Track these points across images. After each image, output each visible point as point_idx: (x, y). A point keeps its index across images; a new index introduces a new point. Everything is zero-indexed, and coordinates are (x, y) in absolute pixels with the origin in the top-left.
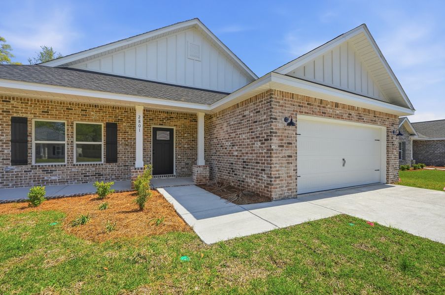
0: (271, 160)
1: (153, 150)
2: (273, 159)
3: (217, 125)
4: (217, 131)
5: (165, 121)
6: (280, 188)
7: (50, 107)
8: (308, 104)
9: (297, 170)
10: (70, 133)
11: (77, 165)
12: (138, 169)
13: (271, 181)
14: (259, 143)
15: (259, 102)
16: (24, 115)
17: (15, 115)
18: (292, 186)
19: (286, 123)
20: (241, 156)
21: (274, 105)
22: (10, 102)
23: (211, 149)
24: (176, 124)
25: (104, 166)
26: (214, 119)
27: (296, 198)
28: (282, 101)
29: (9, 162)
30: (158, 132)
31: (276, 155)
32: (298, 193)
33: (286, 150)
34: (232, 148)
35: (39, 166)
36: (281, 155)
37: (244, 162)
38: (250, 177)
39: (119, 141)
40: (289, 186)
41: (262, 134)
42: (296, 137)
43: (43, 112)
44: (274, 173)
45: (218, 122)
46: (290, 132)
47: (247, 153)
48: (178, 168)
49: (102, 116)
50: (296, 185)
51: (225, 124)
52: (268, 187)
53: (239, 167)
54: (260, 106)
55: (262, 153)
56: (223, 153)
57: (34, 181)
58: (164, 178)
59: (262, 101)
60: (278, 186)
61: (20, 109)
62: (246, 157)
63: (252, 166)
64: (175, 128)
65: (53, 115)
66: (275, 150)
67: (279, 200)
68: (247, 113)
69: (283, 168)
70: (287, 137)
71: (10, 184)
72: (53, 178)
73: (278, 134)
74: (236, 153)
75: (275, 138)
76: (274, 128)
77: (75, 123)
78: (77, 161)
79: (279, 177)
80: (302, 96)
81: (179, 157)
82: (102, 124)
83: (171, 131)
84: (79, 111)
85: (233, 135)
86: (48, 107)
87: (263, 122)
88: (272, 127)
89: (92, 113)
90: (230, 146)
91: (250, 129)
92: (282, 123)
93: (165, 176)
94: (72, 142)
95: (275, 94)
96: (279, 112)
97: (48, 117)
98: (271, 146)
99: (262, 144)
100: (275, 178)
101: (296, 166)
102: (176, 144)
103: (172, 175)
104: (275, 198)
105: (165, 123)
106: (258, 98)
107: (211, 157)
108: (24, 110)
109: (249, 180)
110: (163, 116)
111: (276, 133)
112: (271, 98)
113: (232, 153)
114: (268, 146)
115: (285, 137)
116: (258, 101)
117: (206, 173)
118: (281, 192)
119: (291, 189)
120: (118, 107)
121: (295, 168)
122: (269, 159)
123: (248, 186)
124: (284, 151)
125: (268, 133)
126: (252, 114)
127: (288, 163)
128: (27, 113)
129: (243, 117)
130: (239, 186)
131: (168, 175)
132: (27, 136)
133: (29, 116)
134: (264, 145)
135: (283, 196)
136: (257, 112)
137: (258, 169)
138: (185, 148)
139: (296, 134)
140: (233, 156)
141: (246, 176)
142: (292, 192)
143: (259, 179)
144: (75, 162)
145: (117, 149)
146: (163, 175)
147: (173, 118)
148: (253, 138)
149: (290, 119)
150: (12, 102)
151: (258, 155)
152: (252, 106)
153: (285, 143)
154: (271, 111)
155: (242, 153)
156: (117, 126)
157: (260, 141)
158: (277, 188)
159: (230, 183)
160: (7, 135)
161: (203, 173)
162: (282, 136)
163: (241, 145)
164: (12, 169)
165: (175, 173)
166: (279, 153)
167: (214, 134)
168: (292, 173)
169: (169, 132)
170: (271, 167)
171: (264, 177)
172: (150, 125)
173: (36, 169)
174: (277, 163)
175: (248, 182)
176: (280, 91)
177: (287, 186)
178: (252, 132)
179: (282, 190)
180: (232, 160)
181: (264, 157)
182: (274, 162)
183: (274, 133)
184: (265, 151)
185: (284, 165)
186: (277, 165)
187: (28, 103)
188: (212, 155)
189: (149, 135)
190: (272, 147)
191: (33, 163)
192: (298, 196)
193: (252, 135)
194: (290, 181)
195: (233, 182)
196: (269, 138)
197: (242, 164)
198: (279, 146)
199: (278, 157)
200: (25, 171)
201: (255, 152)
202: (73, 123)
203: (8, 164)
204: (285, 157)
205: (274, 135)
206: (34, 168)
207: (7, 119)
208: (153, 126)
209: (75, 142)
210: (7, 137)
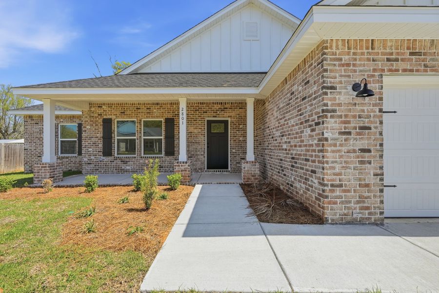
0: (323, 157)
1: (208, 144)
2: (328, 154)
3: (269, 111)
4: (269, 119)
5: (218, 113)
6: (342, 203)
7: (126, 108)
8: (412, 54)
9: (383, 175)
10: (139, 130)
11: (143, 157)
12: (181, 163)
13: (324, 191)
14: (309, 130)
15: (309, 67)
16: (110, 117)
17: (105, 117)
18: (373, 202)
19: (356, 93)
20: (289, 150)
21: (329, 65)
22: (102, 107)
23: (264, 142)
24: (230, 114)
25: (164, 159)
26: (267, 104)
27: (382, 224)
28: (347, 57)
29: (101, 153)
30: (213, 125)
31: (333, 148)
32: (385, 215)
33: (355, 139)
34: (281, 139)
35: (119, 157)
36: (344, 149)
37: (293, 158)
38: (300, 181)
39: (176, 135)
40: (364, 202)
41: (312, 115)
42: (381, 116)
43: (121, 113)
44: (330, 177)
45: (269, 108)
46: (365, 108)
47: (295, 146)
48: (233, 163)
49: (162, 112)
50: (382, 202)
51: (276, 109)
52: (319, 200)
53: (287, 164)
54: (310, 73)
55: (312, 145)
56: (274, 146)
57: (116, 170)
58: (218, 173)
59: (312, 64)
60: (338, 200)
61: (108, 112)
62: (295, 152)
63: (301, 164)
64: (229, 119)
65: (127, 115)
66: (332, 139)
67: (340, 224)
68: (295, 88)
69: (348, 170)
70: (360, 117)
71: (102, 171)
72: (128, 168)
73: (338, 113)
74: (285, 146)
75: (333, 120)
76: (329, 103)
77: (143, 120)
78: (144, 154)
79: (341, 186)
80: (397, 41)
81: (234, 151)
82: (162, 120)
83: (226, 122)
84: (145, 110)
85: (282, 122)
86: (124, 109)
87: (314, 96)
88: (325, 102)
89: (154, 110)
90: (280, 137)
91: (298, 111)
92: (347, 93)
93: (218, 171)
94: (140, 137)
95: (331, 47)
96: (341, 76)
97: (124, 117)
98: (323, 134)
99: (313, 130)
100: (332, 185)
101: (381, 168)
102: (231, 136)
103: (226, 170)
104: (333, 220)
105: (219, 114)
106: (308, 62)
107: (264, 151)
108: (110, 112)
109: (297, 185)
110: (216, 107)
111: (334, 111)
112: (324, 54)
113: (282, 146)
114: (319, 134)
115: (354, 117)
116: (307, 66)
117: (255, 171)
118: (346, 212)
119: (367, 208)
120: (175, 103)
121: (379, 172)
122: (321, 154)
123: (297, 193)
124: (351, 142)
125: (319, 113)
126: (300, 88)
127: (362, 162)
128: (112, 115)
129: (292, 94)
130: (288, 191)
131: (222, 170)
132: (112, 133)
133: (113, 117)
134: (314, 133)
135: (349, 218)
136: (306, 84)
137: (307, 170)
138: (240, 141)
139: (381, 111)
140: (283, 149)
141: (295, 179)
142: (370, 214)
143: (309, 186)
144: (142, 155)
145: (174, 143)
146: (217, 170)
147: (227, 108)
148: (301, 123)
149: (362, 85)
150: (103, 107)
151: (308, 148)
152: (300, 76)
153: (355, 128)
154: (323, 77)
155: (291, 146)
156: (174, 121)
157: (310, 126)
158: (335, 203)
159: (279, 186)
160: (100, 133)
161: (251, 171)
162: (346, 116)
163: (289, 134)
164: (103, 159)
165: (229, 169)
166: (341, 145)
167: (267, 123)
168: (372, 180)
169: (223, 124)
170: (323, 169)
171: (315, 183)
172: (203, 118)
173: (117, 159)
174: (336, 162)
175: (296, 188)
176: (343, 40)
177: (358, 202)
178: (301, 115)
179: (349, 208)
180: (282, 155)
181: (314, 151)
182: (330, 160)
183: (328, 111)
184: (316, 142)
185: (352, 166)
186: (337, 166)
187: (112, 107)
188: (265, 149)
189: (203, 128)
190: (326, 135)
191: (116, 155)
192: (386, 221)
193: (300, 119)
194: (367, 194)
195: (283, 185)
196: (321, 121)
197: (290, 162)
198: (341, 133)
199: (339, 151)
200: (111, 162)
201: (305, 143)
202: (141, 121)
203: (101, 155)
204: (354, 151)
205: (329, 115)
206: (116, 159)
207: (101, 121)
208: (207, 119)
209: (143, 138)
210: (100, 135)
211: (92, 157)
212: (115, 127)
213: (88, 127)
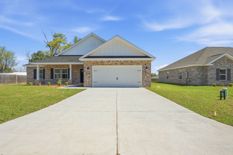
1: (80, 75)
8: (96, 63)
10: (61, 71)
12: (70, 80)
16: (53, 68)
17: (51, 68)
29: (50, 78)
30: (82, 70)
33: (88, 75)
40: (89, 84)
42: (92, 72)
43: (56, 67)
50: (92, 84)
61: (52, 66)
65: (58, 68)
70: (89, 72)
73: (86, 71)
78: (62, 78)
80: (94, 61)
86: (57, 65)
89: (65, 66)
96: (86, 66)
101: (92, 79)
127: (89, 78)
133: (54, 68)
158: (85, 84)
164: (51, 80)
168: (90, 81)
189: (79, 71)
199: (86, 77)
202: (61, 69)
206: (54, 80)
207: (50, 69)
208: (80, 68)
209: (62, 74)
210: (50, 73)
211: (48, 79)
212: (54, 71)
213: (47, 71)
